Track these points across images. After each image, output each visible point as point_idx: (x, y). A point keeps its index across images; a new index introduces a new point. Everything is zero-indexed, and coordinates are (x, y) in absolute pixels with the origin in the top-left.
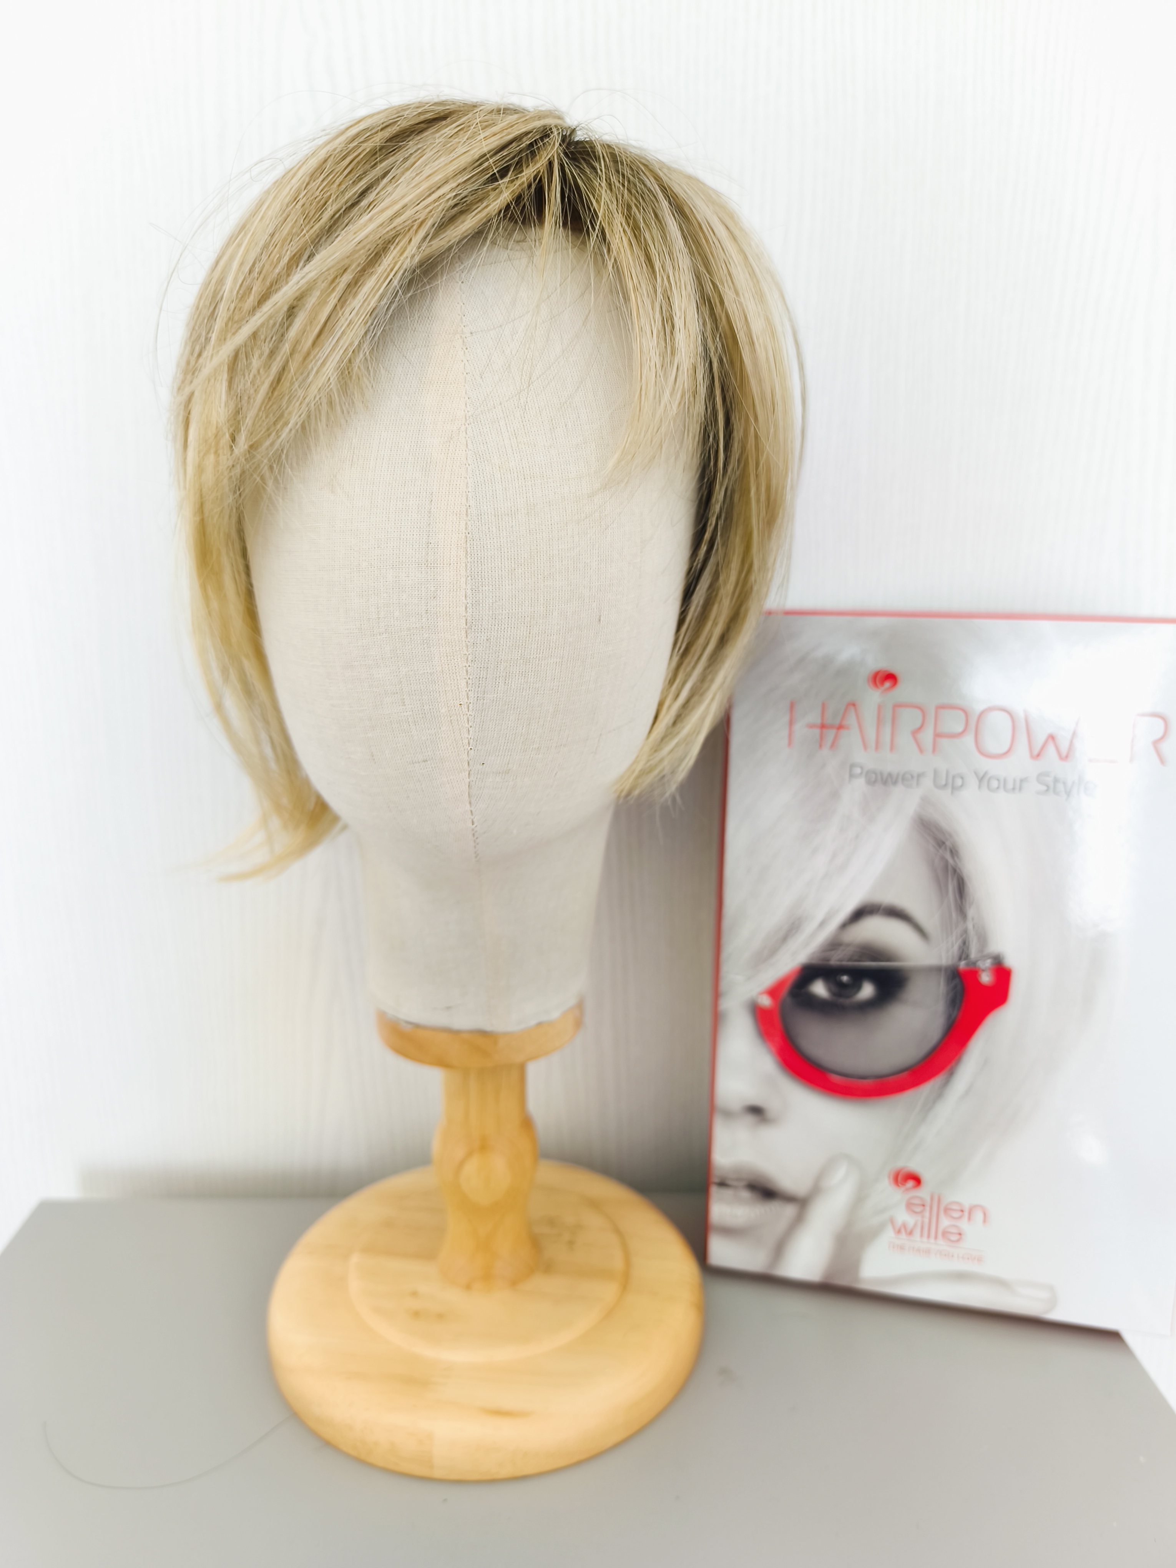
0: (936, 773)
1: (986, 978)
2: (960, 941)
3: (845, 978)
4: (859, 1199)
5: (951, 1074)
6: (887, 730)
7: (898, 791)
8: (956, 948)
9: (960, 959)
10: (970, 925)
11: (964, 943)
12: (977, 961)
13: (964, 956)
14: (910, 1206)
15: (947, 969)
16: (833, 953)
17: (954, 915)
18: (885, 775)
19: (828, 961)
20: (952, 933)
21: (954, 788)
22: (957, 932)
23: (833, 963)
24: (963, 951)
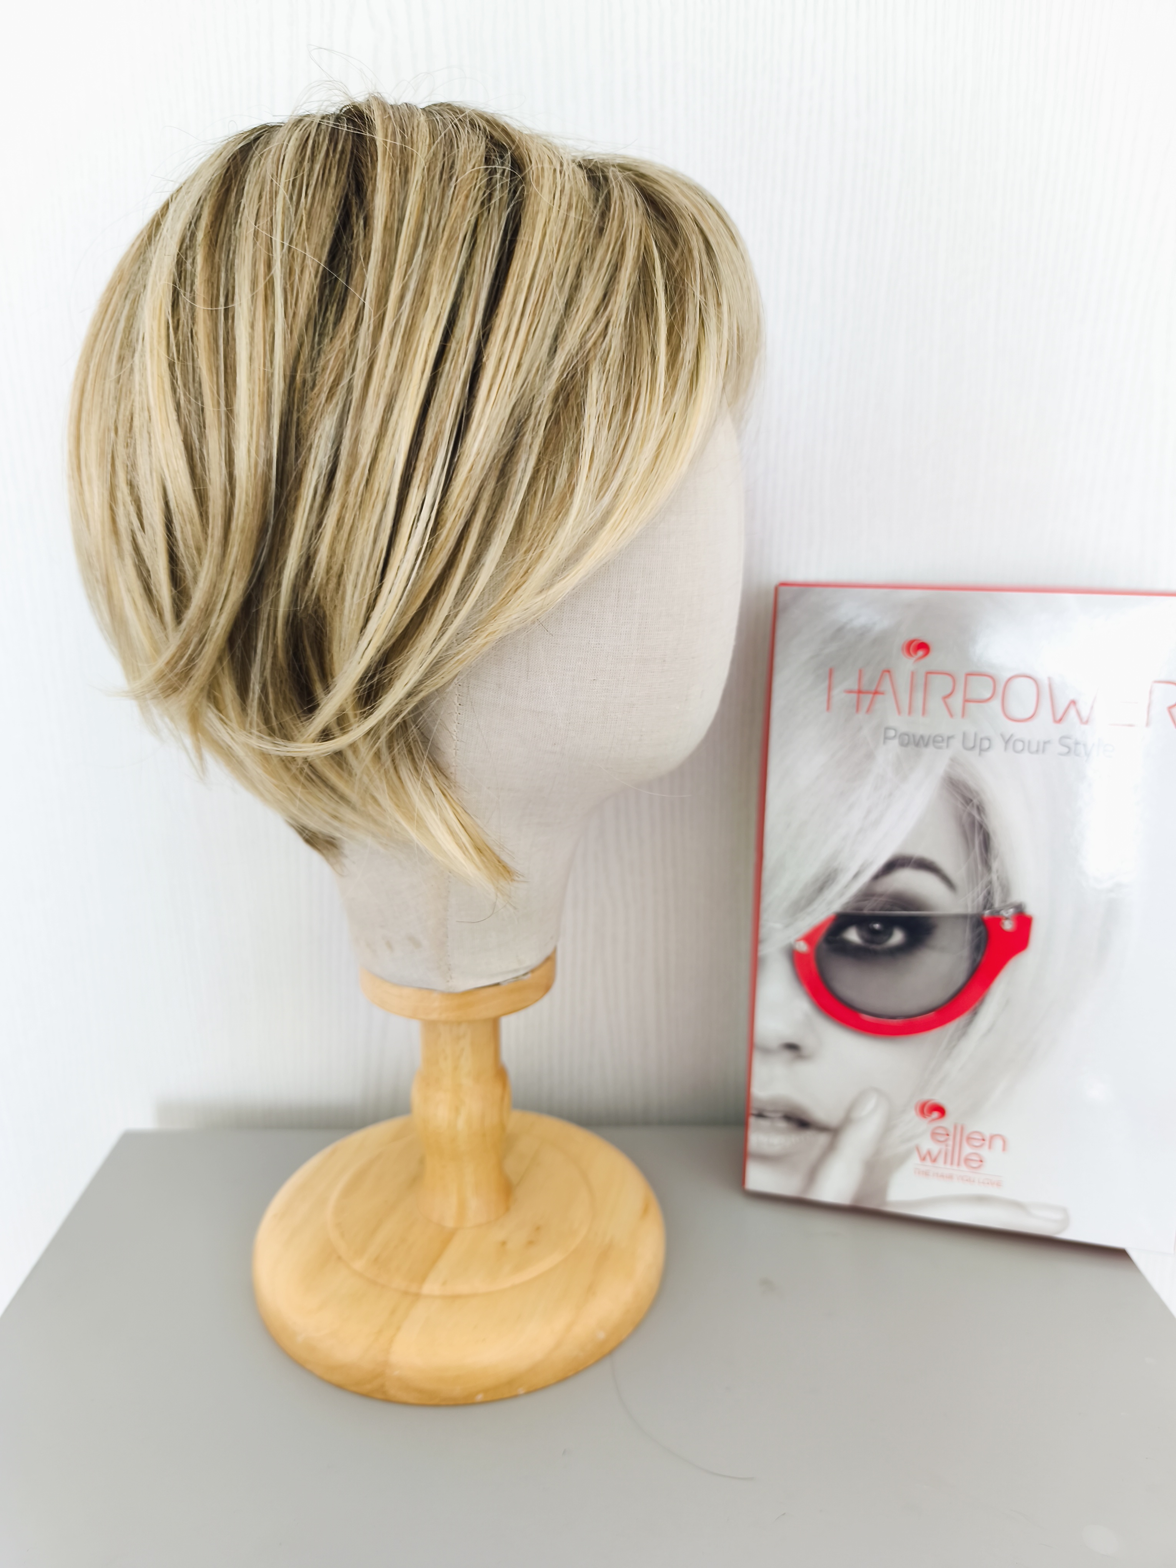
0: (965, 735)
1: (1008, 926)
2: (985, 892)
3: (877, 926)
4: (887, 1128)
5: (975, 1013)
6: (919, 696)
7: (930, 751)
8: (981, 898)
9: (985, 908)
10: (994, 877)
11: (989, 893)
12: (1001, 910)
13: (988, 906)
14: (934, 1134)
15: (972, 917)
16: (866, 902)
17: (980, 867)
18: (917, 738)
19: (862, 910)
20: (977, 884)
21: (981, 750)
22: (982, 883)
23: (866, 912)
24: (988, 900)
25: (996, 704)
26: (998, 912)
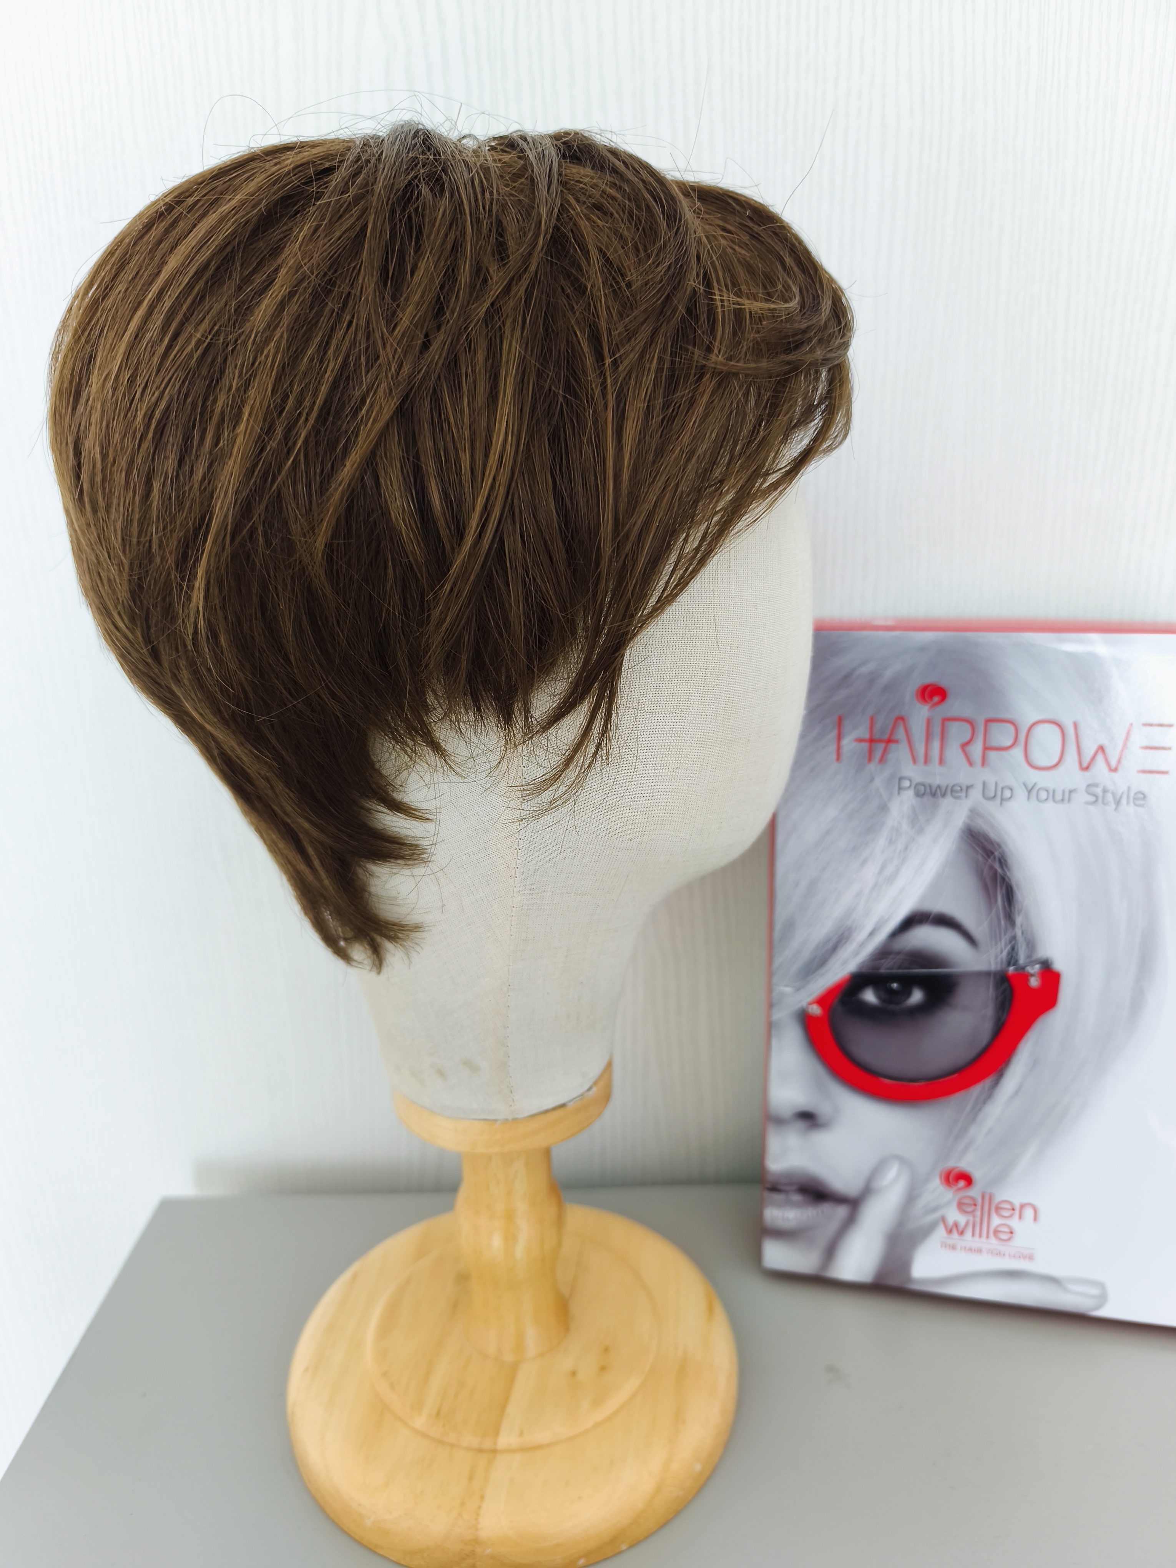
0: (984, 784)
1: (1034, 982)
2: (1009, 947)
3: (895, 985)
4: (912, 1200)
5: (1001, 1075)
6: (936, 745)
7: (947, 803)
8: (1005, 953)
9: (1009, 964)
10: (1018, 932)
11: (1013, 948)
12: (1026, 966)
13: (1012, 962)
14: (961, 1206)
15: (996, 974)
16: (883, 961)
17: (1003, 922)
18: (934, 789)
19: (878, 969)
20: (1001, 940)
21: (1002, 800)
22: (1005, 939)
23: (883, 971)
24: (1012, 956)
25: (1017, 753)
26: (1023, 968)
